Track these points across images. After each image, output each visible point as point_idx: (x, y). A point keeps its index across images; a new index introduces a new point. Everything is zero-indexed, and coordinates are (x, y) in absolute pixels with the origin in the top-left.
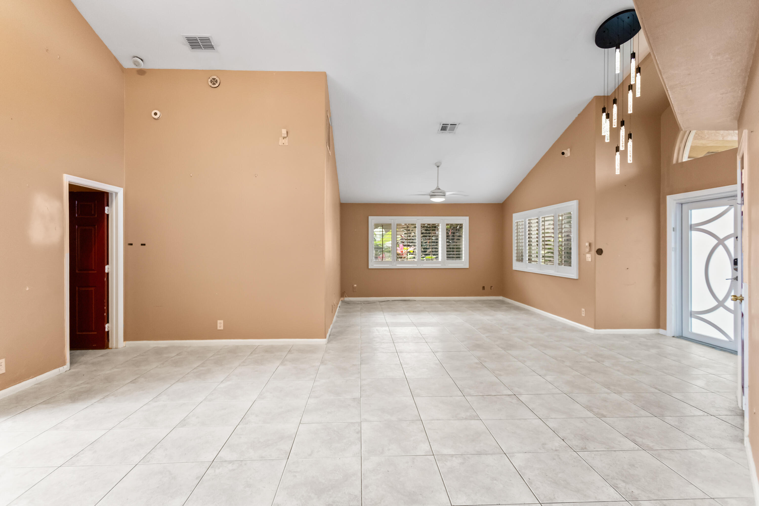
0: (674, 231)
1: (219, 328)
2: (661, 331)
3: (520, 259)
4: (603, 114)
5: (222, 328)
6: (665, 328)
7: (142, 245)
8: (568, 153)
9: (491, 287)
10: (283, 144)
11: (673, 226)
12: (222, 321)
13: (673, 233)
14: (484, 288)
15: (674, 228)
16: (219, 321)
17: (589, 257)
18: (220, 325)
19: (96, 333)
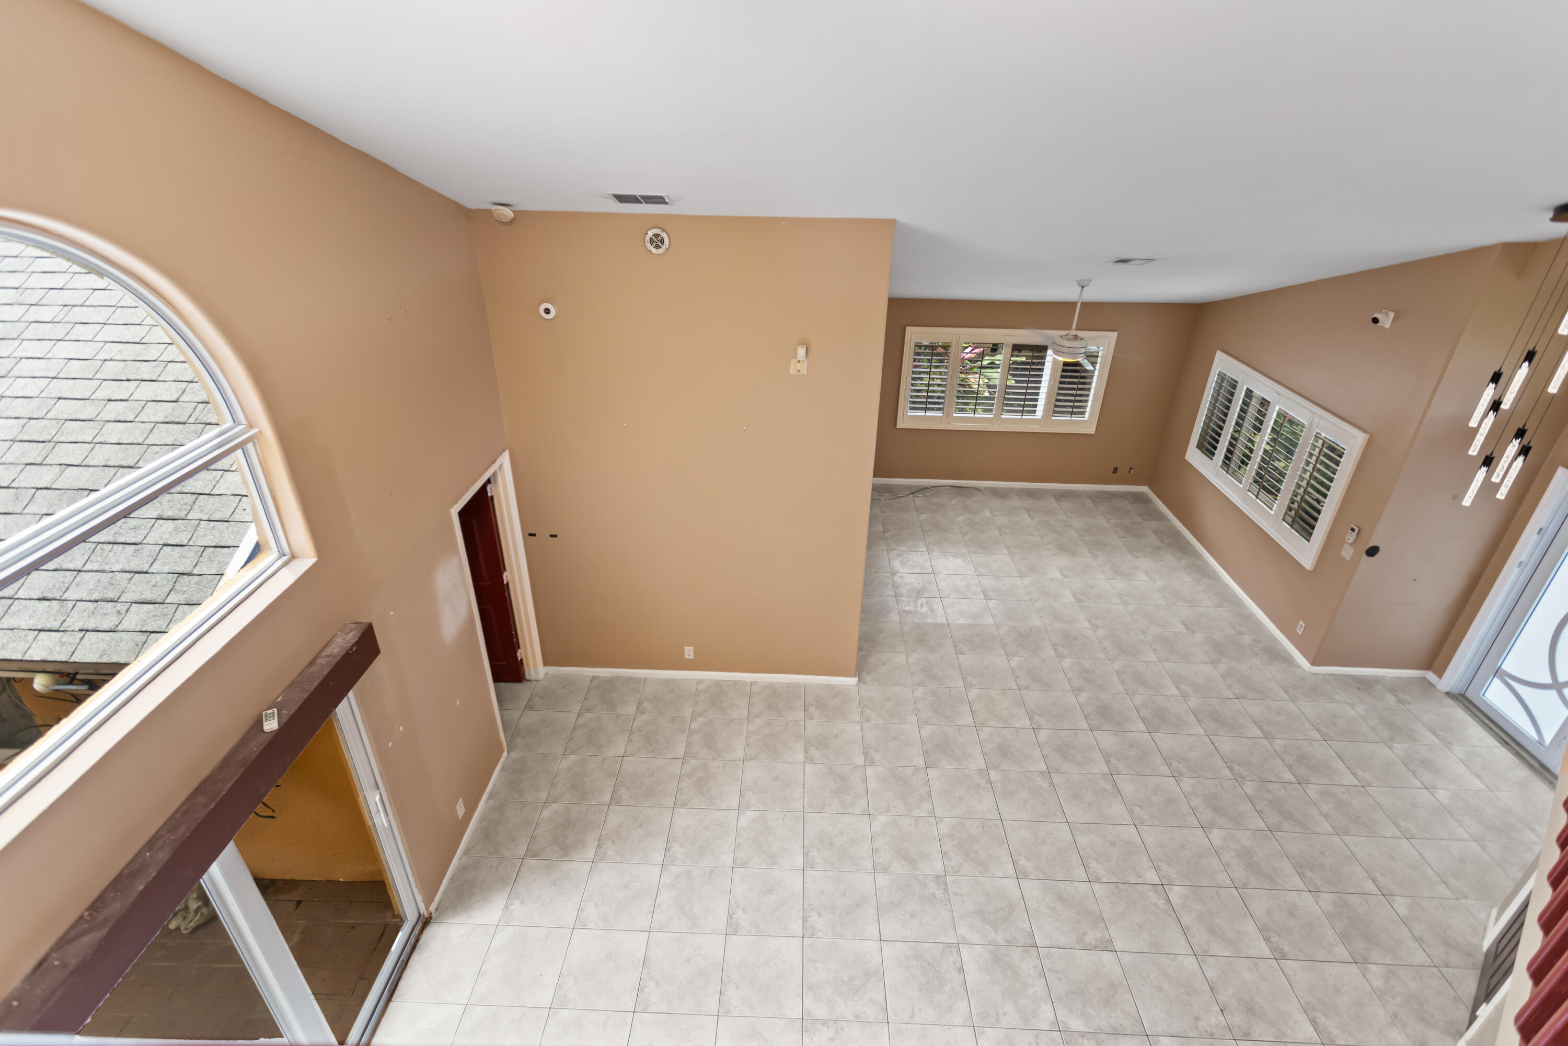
0: (1539, 532)
1: (687, 657)
2: (1430, 676)
3: (1208, 447)
4: (1491, 384)
5: (692, 657)
6: (1440, 675)
7: (552, 536)
8: (1386, 320)
9: (1131, 468)
10: (799, 371)
11: (1542, 524)
12: (692, 648)
13: (1535, 537)
14: (1115, 470)
15: (1541, 529)
16: (686, 648)
17: (1347, 552)
18: (689, 653)
19: (505, 663)
